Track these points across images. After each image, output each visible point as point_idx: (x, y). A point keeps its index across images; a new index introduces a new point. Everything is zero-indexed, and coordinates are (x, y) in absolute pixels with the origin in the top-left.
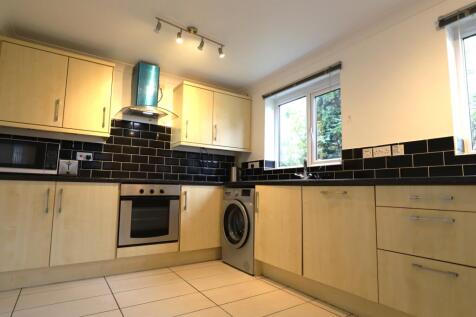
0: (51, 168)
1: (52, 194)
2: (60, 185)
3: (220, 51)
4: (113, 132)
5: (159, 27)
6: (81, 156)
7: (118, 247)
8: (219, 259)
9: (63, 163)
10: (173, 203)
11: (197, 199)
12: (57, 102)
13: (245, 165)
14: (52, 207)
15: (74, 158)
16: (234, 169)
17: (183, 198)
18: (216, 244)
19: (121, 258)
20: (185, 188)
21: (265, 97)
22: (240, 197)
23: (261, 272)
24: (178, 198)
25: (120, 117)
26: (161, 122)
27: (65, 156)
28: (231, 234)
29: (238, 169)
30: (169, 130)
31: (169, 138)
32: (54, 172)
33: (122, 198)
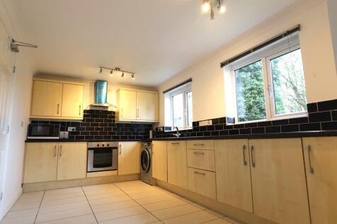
0: (56, 136)
1: (57, 148)
2: (60, 144)
3: (133, 76)
4: (84, 116)
5: (101, 71)
6: (70, 129)
7: (88, 172)
8: (139, 180)
9: (62, 133)
10: (114, 151)
11: (127, 148)
12: (58, 105)
13: (157, 129)
14: (57, 154)
15: (67, 130)
16: (151, 132)
17: (119, 148)
18: (138, 172)
19: (89, 178)
20: (120, 143)
21: (164, 92)
22: (147, 147)
23: (156, 183)
24: (116, 148)
25: (88, 108)
26: (109, 109)
27: (63, 129)
28: (144, 165)
29: (153, 132)
30: (114, 113)
31: (114, 117)
32: (58, 138)
33: (89, 149)
